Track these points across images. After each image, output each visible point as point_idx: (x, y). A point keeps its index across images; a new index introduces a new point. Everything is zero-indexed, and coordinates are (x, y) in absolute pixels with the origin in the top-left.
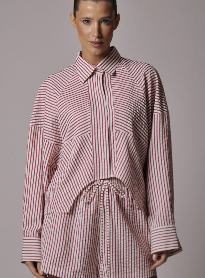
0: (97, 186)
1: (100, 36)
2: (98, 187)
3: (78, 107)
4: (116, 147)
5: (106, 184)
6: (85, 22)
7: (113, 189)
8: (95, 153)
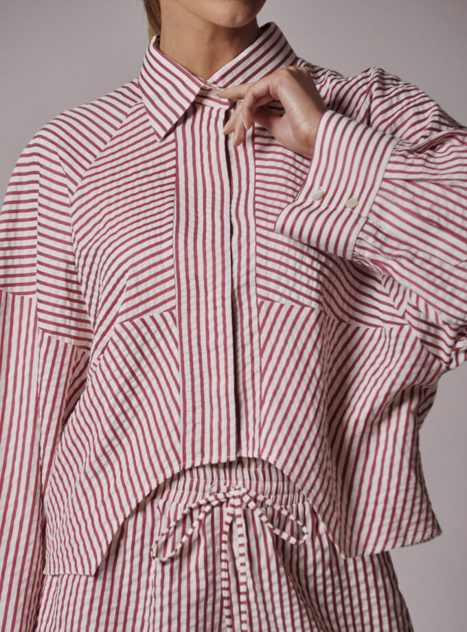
0: (208, 508)
2: (212, 511)
4: (261, 355)
5: (237, 502)
7: (260, 516)
8: (188, 377)
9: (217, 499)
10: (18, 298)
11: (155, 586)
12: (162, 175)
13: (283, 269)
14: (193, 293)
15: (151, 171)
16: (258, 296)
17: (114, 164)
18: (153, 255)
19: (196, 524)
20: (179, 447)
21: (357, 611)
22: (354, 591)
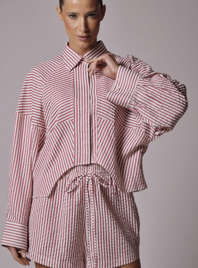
0: (81, 177)
1: (87, 30)
3: (62, 93)
4: (98, 134)
5: (90, 175)
6: (71, 17)
7: (96, 179)
8: (76, 140)
9: (84, 174)
10: (25, 116)
11: (65, 200)
12: (69, 82)
13: (105, 109)
14: (79, 115)
15: (66, 81)
16: (97, 117)
17: (56, 78)
18: (67, 104)
19: (78, 182)
20: (73, 160)
21: (123, 208)
22: (122, 202)
